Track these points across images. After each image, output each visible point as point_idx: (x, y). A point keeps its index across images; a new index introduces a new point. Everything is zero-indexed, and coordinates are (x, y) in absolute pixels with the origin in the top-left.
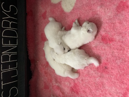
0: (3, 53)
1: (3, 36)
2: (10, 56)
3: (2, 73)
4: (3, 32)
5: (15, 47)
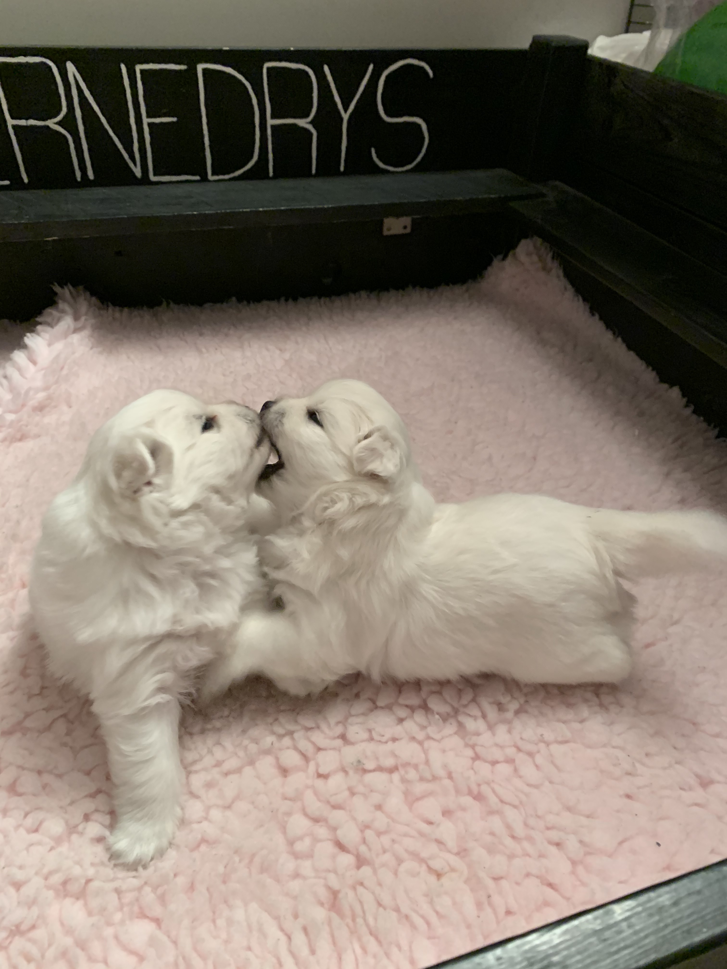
0: (71, 67)
1: (200, 67)
2: (51, 123)
4: (229, 70)
5: (131, 165)
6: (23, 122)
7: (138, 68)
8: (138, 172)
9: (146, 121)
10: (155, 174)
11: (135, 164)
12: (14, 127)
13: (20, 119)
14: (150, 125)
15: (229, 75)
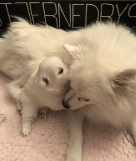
0: (59, 5)
1: (87, 5)
2: (53, 16)
3: (25, 3)
4: (93, 5)
6: (48, 15)
7: (73, 4)
8: (70, 26)
9: (73, 16)
10: (74, 27)
11: (70, 24)
12: (46, 16)
14: (74, 16)
15: (93, 6)
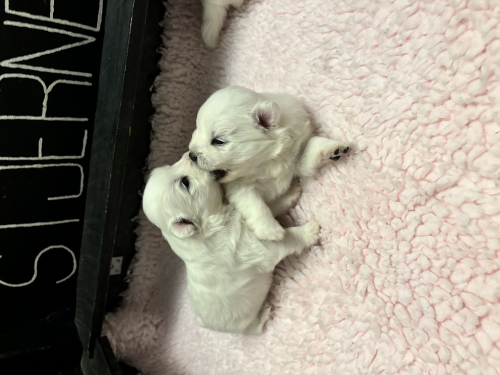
0: (6, 63)
2: (47, 90)
5: (85, 42)
6: (44, 110)
7: (7, 10)
8: (91, 39)
11: (85, 39)
13: (42, 111)
